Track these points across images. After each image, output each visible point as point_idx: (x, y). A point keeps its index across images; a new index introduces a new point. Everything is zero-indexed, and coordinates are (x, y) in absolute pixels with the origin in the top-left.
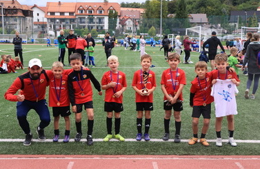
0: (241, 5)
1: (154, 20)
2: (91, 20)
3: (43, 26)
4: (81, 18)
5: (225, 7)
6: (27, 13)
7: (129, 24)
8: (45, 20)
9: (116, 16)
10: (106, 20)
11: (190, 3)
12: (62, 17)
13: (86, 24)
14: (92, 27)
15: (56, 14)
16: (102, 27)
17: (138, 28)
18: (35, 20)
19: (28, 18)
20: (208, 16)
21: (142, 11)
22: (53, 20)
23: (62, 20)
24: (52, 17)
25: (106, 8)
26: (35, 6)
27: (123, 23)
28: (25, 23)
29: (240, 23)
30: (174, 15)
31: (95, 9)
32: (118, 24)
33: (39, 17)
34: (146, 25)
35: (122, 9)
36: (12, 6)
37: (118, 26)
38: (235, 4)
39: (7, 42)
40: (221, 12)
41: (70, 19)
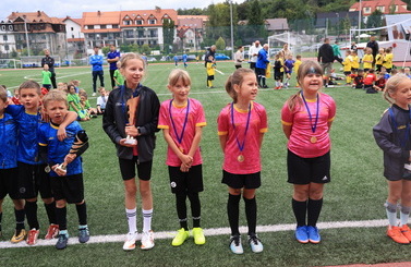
0: (329, 6)
1: (222, 29)
2: (141, 33)
3: (80, 43)
4: (127, 32)
5: (309, 9)
6: (58, 28)
7: (190, 36)
8: (82, 36)
9: (172, 26)
10: (160, 32)
11: (264, 6)
12: (104, 31)
13: (135, 39)
14: (143, 43)
15: (95, 27)
16: (155, 42)
17: (202, 40)
18: (69, 36)
19: (60, 34)
20: (288, 21)
21: (205, 18)
22: (91, 35)
23: (104, 35)
24: (91, 31)
25: (159, 17)
26: (68, 18)
27: (181, 34)
28: (56, 41)
29: (329, 28)
30: (246, 22)
31: (146, 19)
32: (175, 37)
33: (74, 32)
34: (211, 36)
35: (179, 17)
36: (38, 20)
37: (176, 39)
38: (320, 5)
39: (34, 66)
40: (305, 16)
41: (114, 33)
